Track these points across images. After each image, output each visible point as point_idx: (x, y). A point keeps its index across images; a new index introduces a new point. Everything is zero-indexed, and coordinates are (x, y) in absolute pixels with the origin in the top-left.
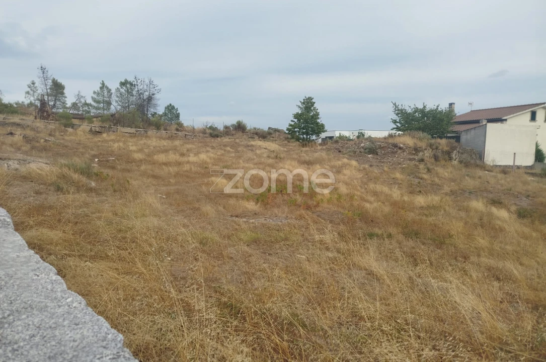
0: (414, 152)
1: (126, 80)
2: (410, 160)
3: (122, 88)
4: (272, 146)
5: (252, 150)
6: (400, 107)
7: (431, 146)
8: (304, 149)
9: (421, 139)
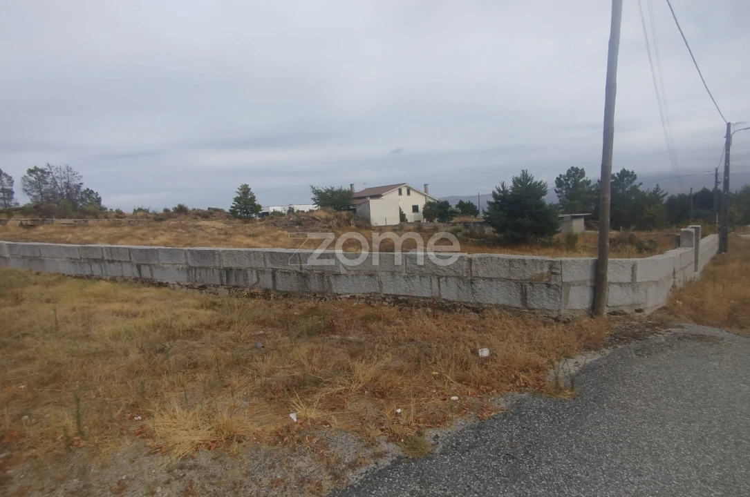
0: (326, 222)
1: (35, 167)
3: (31, 176)
4: (219, 224)
5: (202, 230)
6: (316, 188)
7: (337, 217)
8: (247, 225)
9: (330, 213)
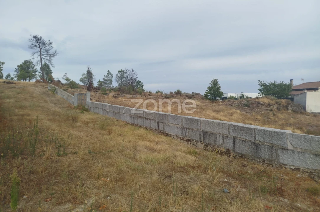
0: (268, 106)
1: (121, 70)
2: (266, 110)
3: (119, 74)
6: (262, 82)
7: (277, 103)
8: (213, 104)
9: (272, 100)
